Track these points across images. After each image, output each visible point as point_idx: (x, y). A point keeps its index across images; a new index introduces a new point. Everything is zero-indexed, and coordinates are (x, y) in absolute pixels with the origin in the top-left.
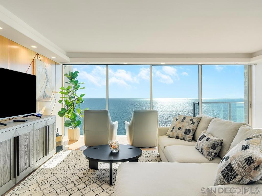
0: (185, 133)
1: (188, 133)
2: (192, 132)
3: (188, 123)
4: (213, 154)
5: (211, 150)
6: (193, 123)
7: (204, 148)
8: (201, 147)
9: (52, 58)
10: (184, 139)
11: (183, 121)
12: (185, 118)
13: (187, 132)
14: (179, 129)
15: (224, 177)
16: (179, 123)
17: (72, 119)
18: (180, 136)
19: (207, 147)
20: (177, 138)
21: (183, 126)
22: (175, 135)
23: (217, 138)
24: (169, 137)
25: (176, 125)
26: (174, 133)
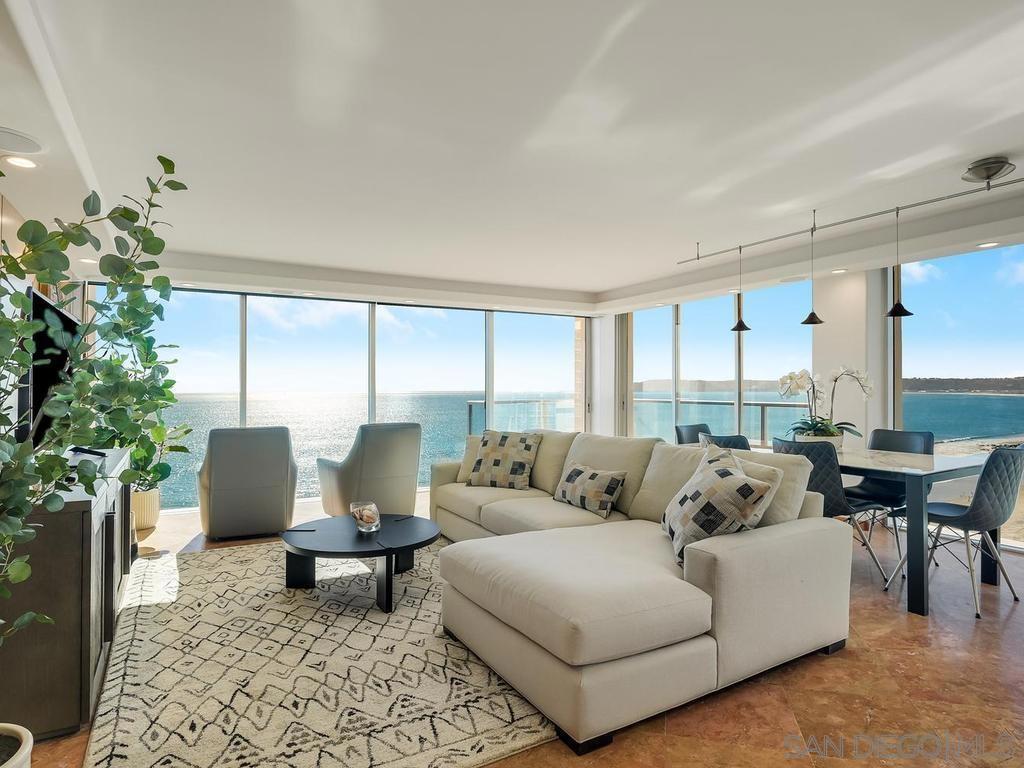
0: (514, 471)
1: (520, 471)
2: (527, 470)
3: (515, 450)
4: (609, 505)
5: (606, 497)
6: (528, 448)
7: (590, 497)
8: (578, 494)
9: (83, 260)
10: (511, 486)
11: (502, 444)
12: (506, 437)
13: (518, 468)
14: (497, 463)
15: (701, 526)
16: (493, 450)
17: (141, 460)
18: (498, 481)
19: (596, 492)
20: (493, 484)
21: (506, 456)
22: (488, 478)
23: (614, 473)
24: (469, 484)
25: (487, 455)
26: (483, 476)
